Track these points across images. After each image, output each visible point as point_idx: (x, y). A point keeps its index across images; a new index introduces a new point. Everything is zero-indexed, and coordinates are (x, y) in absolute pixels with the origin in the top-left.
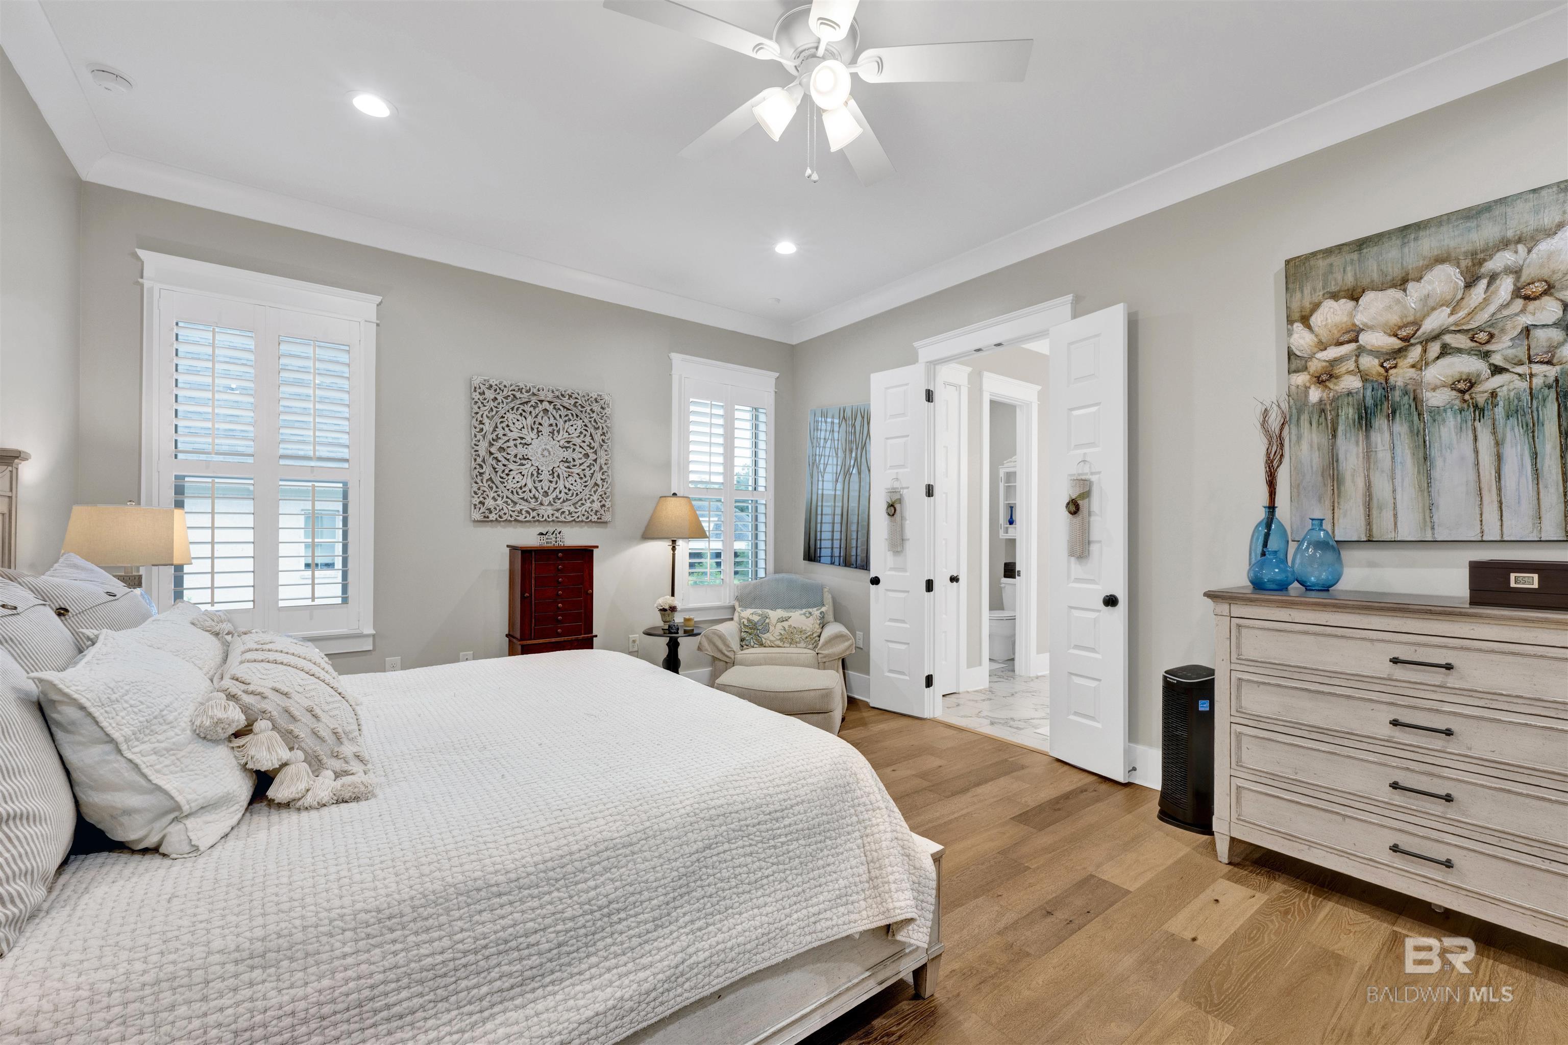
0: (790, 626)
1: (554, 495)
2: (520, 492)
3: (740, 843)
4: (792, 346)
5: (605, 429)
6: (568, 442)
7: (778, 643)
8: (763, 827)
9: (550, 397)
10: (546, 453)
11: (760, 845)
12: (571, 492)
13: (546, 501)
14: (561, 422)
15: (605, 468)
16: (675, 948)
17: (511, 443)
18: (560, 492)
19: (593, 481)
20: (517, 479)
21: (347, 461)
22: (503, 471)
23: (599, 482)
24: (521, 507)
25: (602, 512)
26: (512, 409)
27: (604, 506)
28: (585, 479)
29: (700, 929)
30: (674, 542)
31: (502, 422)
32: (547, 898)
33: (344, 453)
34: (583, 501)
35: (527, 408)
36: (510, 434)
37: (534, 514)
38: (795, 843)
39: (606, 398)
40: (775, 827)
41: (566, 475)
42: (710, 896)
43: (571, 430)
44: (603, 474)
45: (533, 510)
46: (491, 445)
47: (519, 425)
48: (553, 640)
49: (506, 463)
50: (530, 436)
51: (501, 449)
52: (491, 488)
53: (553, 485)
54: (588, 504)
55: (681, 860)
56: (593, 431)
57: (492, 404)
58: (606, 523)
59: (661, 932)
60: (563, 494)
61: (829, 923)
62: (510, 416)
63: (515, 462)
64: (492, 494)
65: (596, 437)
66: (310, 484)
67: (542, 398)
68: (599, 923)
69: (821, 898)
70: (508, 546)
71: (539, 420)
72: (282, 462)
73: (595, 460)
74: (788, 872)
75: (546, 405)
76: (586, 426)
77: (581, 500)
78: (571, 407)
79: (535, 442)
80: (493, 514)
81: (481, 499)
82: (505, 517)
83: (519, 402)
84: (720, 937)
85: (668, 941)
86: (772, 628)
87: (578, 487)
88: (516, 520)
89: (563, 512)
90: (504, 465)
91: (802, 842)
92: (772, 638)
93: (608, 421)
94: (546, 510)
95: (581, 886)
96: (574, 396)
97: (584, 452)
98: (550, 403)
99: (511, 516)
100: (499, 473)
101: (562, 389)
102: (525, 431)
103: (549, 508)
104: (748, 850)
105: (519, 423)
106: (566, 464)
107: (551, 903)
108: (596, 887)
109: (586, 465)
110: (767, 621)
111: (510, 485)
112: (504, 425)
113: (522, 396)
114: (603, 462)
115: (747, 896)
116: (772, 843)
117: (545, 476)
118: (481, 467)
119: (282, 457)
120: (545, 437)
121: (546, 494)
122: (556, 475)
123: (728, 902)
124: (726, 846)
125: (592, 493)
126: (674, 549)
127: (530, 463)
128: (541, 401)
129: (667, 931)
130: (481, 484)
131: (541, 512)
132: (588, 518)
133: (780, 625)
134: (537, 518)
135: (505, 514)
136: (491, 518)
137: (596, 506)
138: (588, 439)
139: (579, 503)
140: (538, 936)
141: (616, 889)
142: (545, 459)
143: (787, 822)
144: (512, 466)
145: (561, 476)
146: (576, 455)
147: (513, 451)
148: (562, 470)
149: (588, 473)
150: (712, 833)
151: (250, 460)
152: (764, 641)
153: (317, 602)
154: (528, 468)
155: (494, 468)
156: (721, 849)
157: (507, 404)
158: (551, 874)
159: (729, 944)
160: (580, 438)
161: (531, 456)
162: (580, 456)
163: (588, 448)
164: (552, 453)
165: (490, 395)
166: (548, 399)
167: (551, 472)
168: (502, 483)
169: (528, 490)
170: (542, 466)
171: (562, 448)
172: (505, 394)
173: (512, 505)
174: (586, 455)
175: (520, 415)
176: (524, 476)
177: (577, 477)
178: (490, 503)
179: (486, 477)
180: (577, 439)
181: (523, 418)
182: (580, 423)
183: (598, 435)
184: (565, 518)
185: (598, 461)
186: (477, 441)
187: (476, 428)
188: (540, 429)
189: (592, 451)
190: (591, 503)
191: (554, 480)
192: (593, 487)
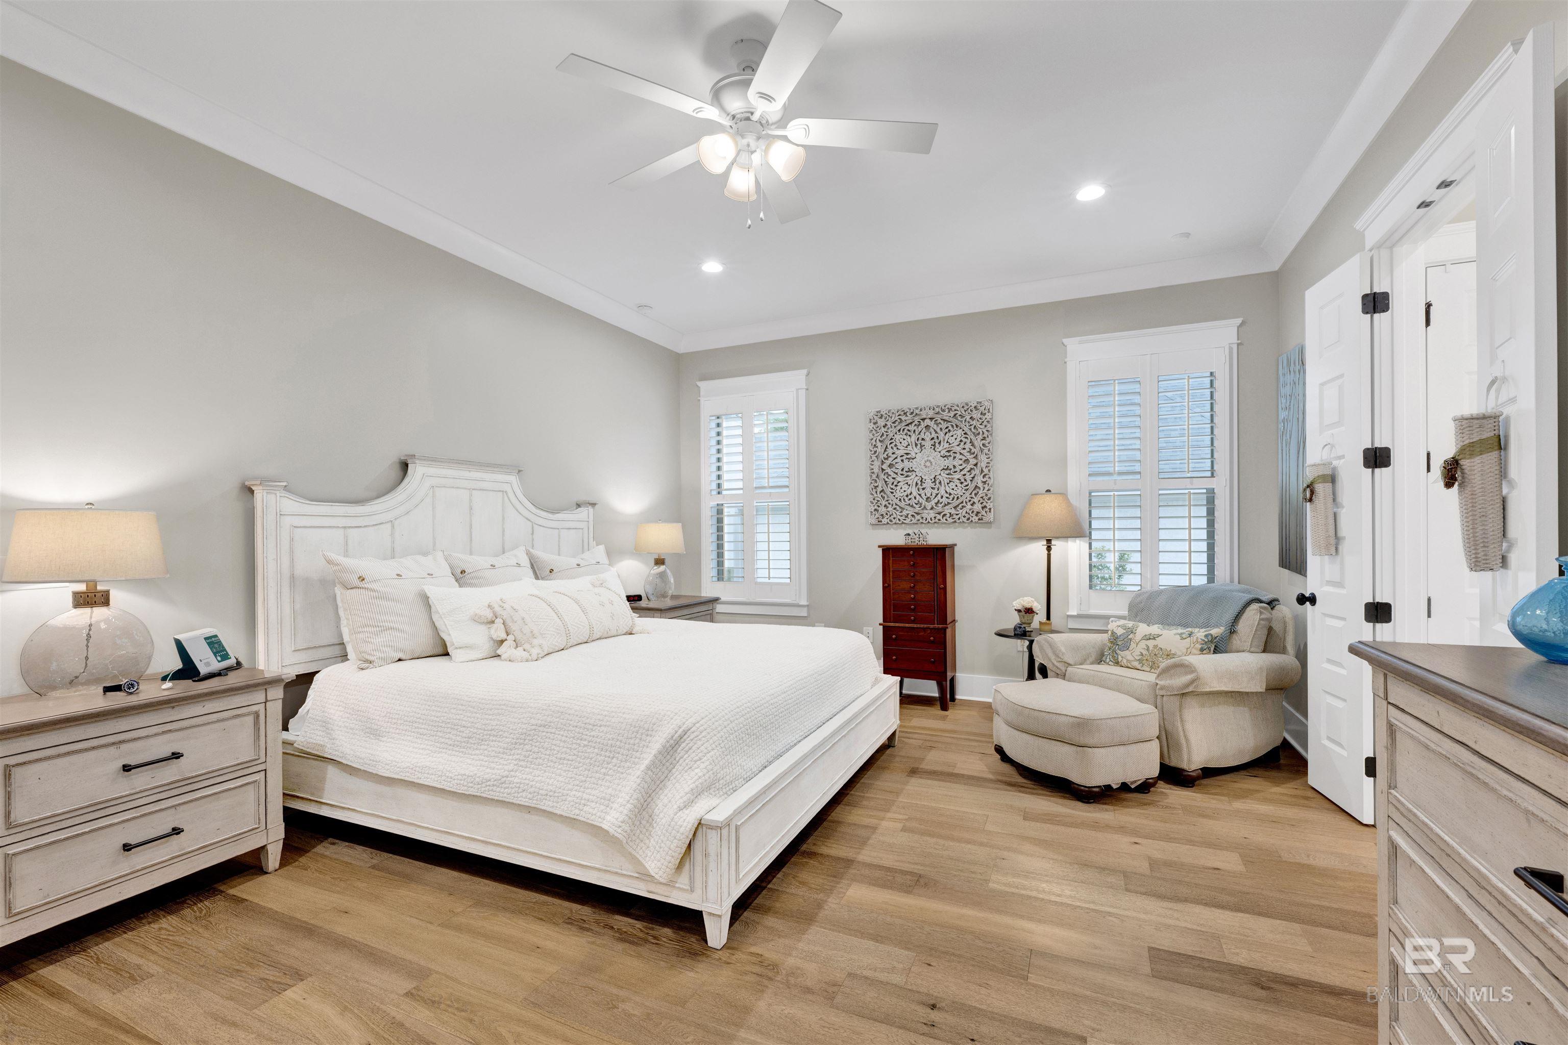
0: (1156, 646)
1: (936, 500)
2: (906, 499)
3: (562, 733)
4: (1275, 272)
5: (986, 433)
6: (949, 451)
7: (1136, 664)
8: (577, 730)
9: (931, 413)
10: (928, 464)
11: (571, 739)
12: (952, 496)
13: (929, 506)
14: (941, 435)
15: (986, 471)
16: (506, 767)
17: (899, 460)
18: (942, 497)
19: (973, 485)
20: (903, 489)
21: (787, 487)
22: (893, 483)
23: (980, 485)
24: (908, 512)
25: (984, 513)
26: (899, 431)
27: (985, 507)
28: (965, 484)
29: (521, 766)
30: (1049, 541)
31: (891, 443)
32: (474, 715)
33: (785, 482)
34: (964, 504)
35: (912, 428)
36: (898, 452)
37: (918, 517)
38: (592, 749)
39: (986, 404)
40: (584, 733)
41: (947, 481)
42: (534, 752)
43: (952, 440)
44: (984, 477)
45: (918, 514)
46: (883, 463)
47: (905, 443)
48: (907, 625)
49: (895, 476)
50: (913, 451)
51: (891, 466)
52: (884, 498)
53: (935, 491)
54: (969, 506)
55: (526, 725)
56: (972, 437)
57: (883, 430)
58: (991, 523)
59: (504, 756)
60: (944, 498)
61: (591, 810)
62: (897, 437)
63: (902, 475)
64: (884, 503)
65: (976, 443)
66: (766, 504)
67: (924, 416)
68: (485, 737)
69: (594, 792)
70: (879, 547)
71: (922, 436)
72: (758, 491)
73: (976, 465)
74: (581, 765)
75: (928, 422)
76: (965, 434)
77: (962, 502)
78: (951, 419)
79: (919, 456)
80: (885, 519)
81: (876, 507)
82: (894, 521)
83: (904, 424)
84: (529, 777)
85: (505, 763)
86: (1133, 645)
87: (959, 491)
88: (903, 523)
89: (945, 515)
90: (894, 478)
91: (596, 751)
92: (1130, 658)
93: (989, 426)
94: (928, 514)
95: (487, 716)
96: (953, 409)
97: (964, 458)
98: (931, 419)
99: (899, 520)
100: (890, 485)
101: (941, 404)
102: (910, 448)
103: (931, 512)
104: (564, 738)
105: (905, 441)
106: (948, 472)
107: (474, 718)
108: (491, 720)
109: (966, 470)
110: (1131, 636)
111: (898, 494)
112: (893, 445)
113: (907, 418)
114: (983, 465)
115: (552, 764)
116: (579, 741)
117: (928, 484)
118: (876, 481)
119: (756, 488)
120: (928, 450)
121: (928, 499)
122: (937, 482)
123: (541, 761)
124: (553, 731)
125: (973, 495)
126: (1049, 549)
127: (914, 475)
128: (923, 419)
129: (507, 757)
130: (876, 495)
131: (925, 515)
132: (968, 519)
133: (1143, 644)
134: (921, 521)
135: (894, 518)
136: (883, 523)
137: (978, 507)
138: (968, 446)
139: (960, 506)
140: (464, 729)
141: (497, 725)
142: (927, 469)
143: (592, 733)
144: (899, 478)
145: (942, 482)
146: (957, 462)
147: (900, 465)
148: (944, 477)
149: (968, 477)
150: (549, 719)
151: (741, 492)
152: (1120, 659)
153: (772, 580)
154: (913, 479)
155: (886, 482)
156: (549, 730)
157: (895, 427)
158: (481, 705)
159: (531, 783)
160: (960, 446)
161: (916, 468)
162: (961, 462)
163: (968, 454)
164: (934, 464)
165: (881, 422)
166: (929, 416)
167: (933, 480)
168: (892, 493)
169: (913, 498)
170: (925, 475)
171: (943, 457)
172: (893, 419)
173: (900, 510)
174: (967, 461)
175: (906, 434)
176: (909, 485)
177: (958, 482)
178: (882, 510)
179: (879, 489)
180: (957, 447)
181: (908, 437)
182: (960, 432)
183: (979, 440)
184: (946, 520)
185: (979, 465)
186: (873, 461)
187: (871, 451)
188: (923, 444)
189: (973, 456)
190: (972, 505)
191: (937, 486)
192: (974, 490)
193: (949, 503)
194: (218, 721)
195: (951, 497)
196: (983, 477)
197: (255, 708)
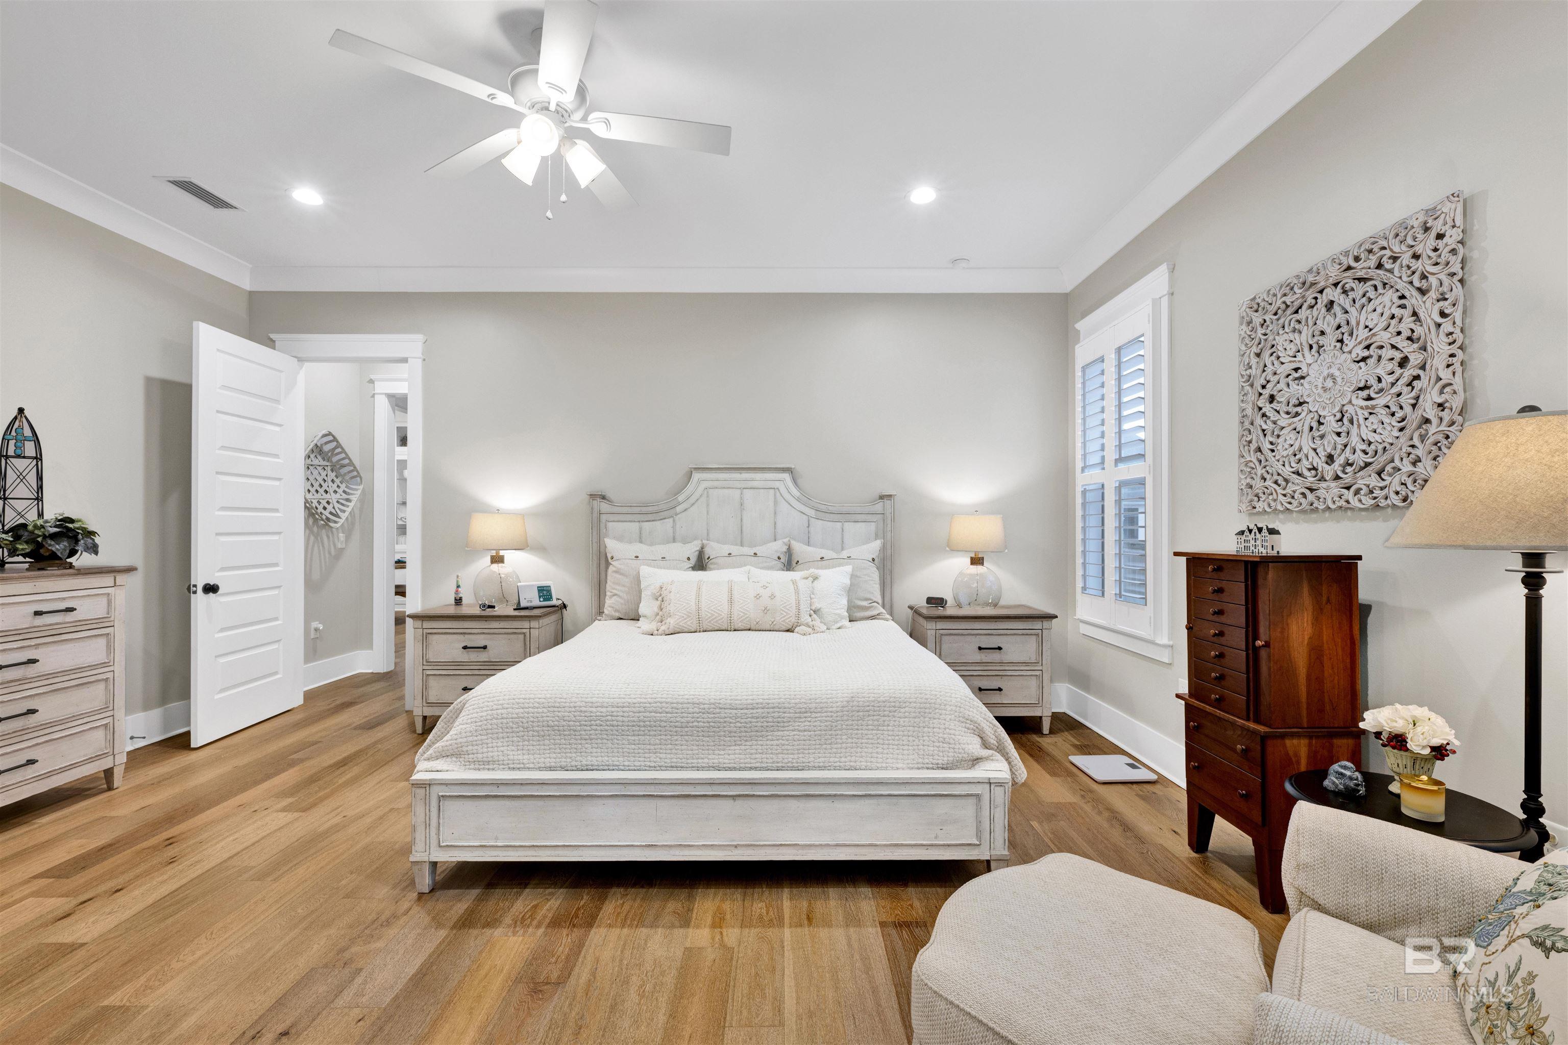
1: (1343, 459)
2: (1294, 461)
6: (1368, 347)
9: (1336, 273)
10: (1329, 383)
12: (1373, 447)
13: (1330, 471)
14: (1355, 313)
15: (1446, 376)
17: (1283, 384)
18: (1354, 451)
19: (1418, 416)
20: (1289, 441)
21: (1143, 456)
22: (1274, 432)
23: (1432, 413)
24: (1294, 488)
26: (1284, 326)
28: (1401, 414)
30: (1533, 560)
31: (1272, 354)
34: (1398, 462)
35: (1303, 314)
36: (1282, 370)
37: (1312, 497)
39: (1448, 207)
41: (1363, 414)
43: (1374, 319)
45: (1312, 491)
46: (1259, 395)
47: (1292, 350)
48: (1209, 709)
49: (1277, 417)
50: (1306, 361)
51: (1271, 398)
52: (1260, 461)
53: (1342, 440)
54: (1407, 469)
56: (1417, 300)
57: (1260, 332)
60: (1359, 453)
62: (1281, 339)
63: (1288, 413)
64: (1260, 471)
65: (1423, 312)
67: (1322, 284)
71: (1320, 325)
73: (1423, 366)
75: (1330, 293)
76: (1402, 296)
77: (1394, 459)
78: (1373, 272)
79: (1313, 369)
80: (1262, 503)
81: (1249, 480)
82: (1275, 505)
83: (1291, 310)
87: (1387, 434)
88: (1289, 509)
89: (1358, 491)
90: (1275, 422)
93: (1454, 261)
94: (1329, 490)
96: (1377, 246)
97: (1399, 355)
98: (1336, 284)
99: (1283, 503)
100: (1269, 436)
101: (1354, 244)
102: (1299, 356)
103: (1335, 484)
105: (1293, 345)
109: (1403, 382)
111: (1282, 452)
112: (1274, 357)
113: (1295, 297)
114: (1440, 362)
118: (1249, 431)
120: (1329, 353)
121: (1329, 459)
122: (1346, 419)
125: (1416, 440)
126: (1534, 581)
127: (1306, 409)
128: (1322, 290)
130: (1248, 458)
131: (1323, 494)
132: (1405, 498)
135: (1276, 500)
136: (1258, 509)
137: (1425, 467)
138: (1407, 323)
139: (1390, 467)
142: (1327, 395)
144: (1284, 421)
145: (1355, 417)
146: (1384, 368)
147: (1285, 395)
148: (1358, 407)
149: (1407, 399)
154: (1304, 418)
155: (1263, 431)
157: (1277, 320)
160: (1390, 329)
161: (1309, 396)
162: (1390, 366)
163: (1407, 343)
164: (1339, 380)
165: (1257, 319)
166: (1331, 281)
167: (1339, 416)
168: (1273, 451)
169: (1303, 457)
170: (1324, 408)
171: (1358, 362)
172: (1273, 309)
173: (1283, 483)
174: (1404, 362)
175: (1294, 330)
176: (1298, 432)
177: (1382, 413)
178: (1258, 484)
179: (1253, 446)
180: (1383, 333)
181: (1296, 335)
182: (1389, 296)
183: (1428, 304)
184: (1360, 501)
185: (1428, 367)
186: (1245, 395)
187: (1242, 376)
188: (1321, 343)
189: (1416, 346)
190: (1414, 464)
191: (1344, 429)
192: (1420, 427)
193: (1367, 465)
194: (505, 634)
195: (1370, 450)
196: (1441, 392)
197: (524, 631)
